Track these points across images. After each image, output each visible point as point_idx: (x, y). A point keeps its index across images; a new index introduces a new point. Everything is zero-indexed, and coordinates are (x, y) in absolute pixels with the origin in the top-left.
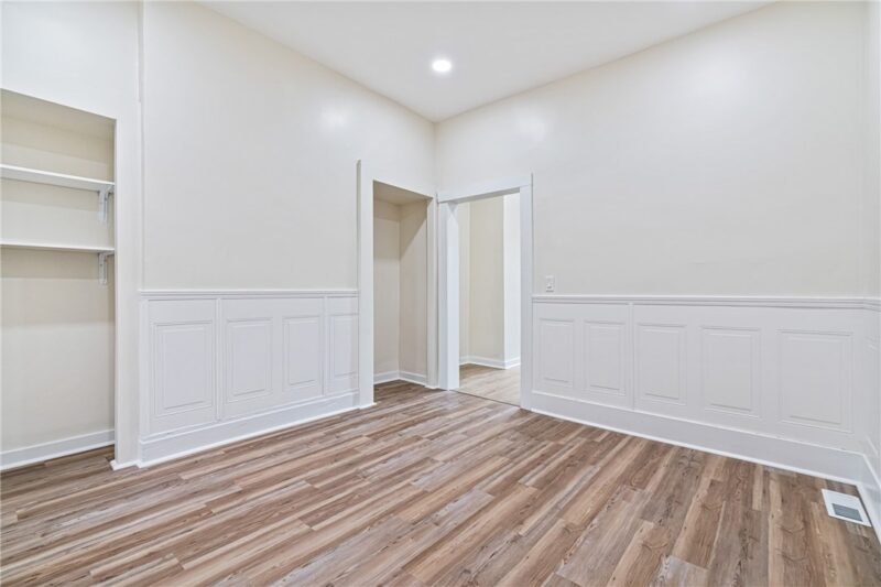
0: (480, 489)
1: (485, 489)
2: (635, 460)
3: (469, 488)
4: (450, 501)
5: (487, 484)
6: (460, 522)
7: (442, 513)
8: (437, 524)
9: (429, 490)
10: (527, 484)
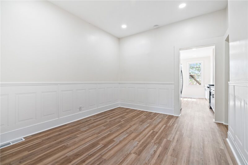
0: (117, 142)
1: (115, 142)
2: (42, 161)
3: (121, 142)
4: (125, 138)
5: (114, 144)
6: (123, 133)
7: (127, 135)
8: (127, 133)
9: (132, 140)
10: (101, 145)
